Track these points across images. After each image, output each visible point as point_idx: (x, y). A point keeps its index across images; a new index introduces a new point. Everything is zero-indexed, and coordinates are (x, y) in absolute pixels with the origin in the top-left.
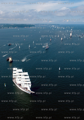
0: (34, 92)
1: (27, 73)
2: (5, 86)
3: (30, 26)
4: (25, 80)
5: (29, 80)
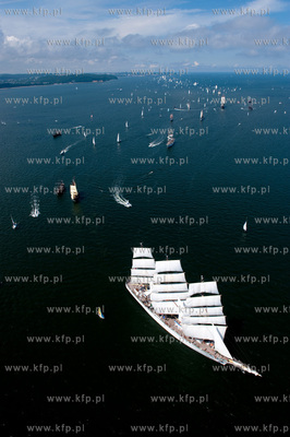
0: (256, 373)
1: (178, 262)
3: (105, 78)
5: (220, 310)
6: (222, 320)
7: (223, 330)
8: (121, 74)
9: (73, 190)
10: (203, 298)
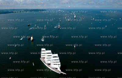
0: (65, 74)
1: (57, 54)
2: (34, 65)
3: (43, 10)
4: (55, 61)
5: (59, 61)
6: (60, 63)
7: (60, 66)
8: (47, 9)
9: (32, 38)
10: (55, 58)
